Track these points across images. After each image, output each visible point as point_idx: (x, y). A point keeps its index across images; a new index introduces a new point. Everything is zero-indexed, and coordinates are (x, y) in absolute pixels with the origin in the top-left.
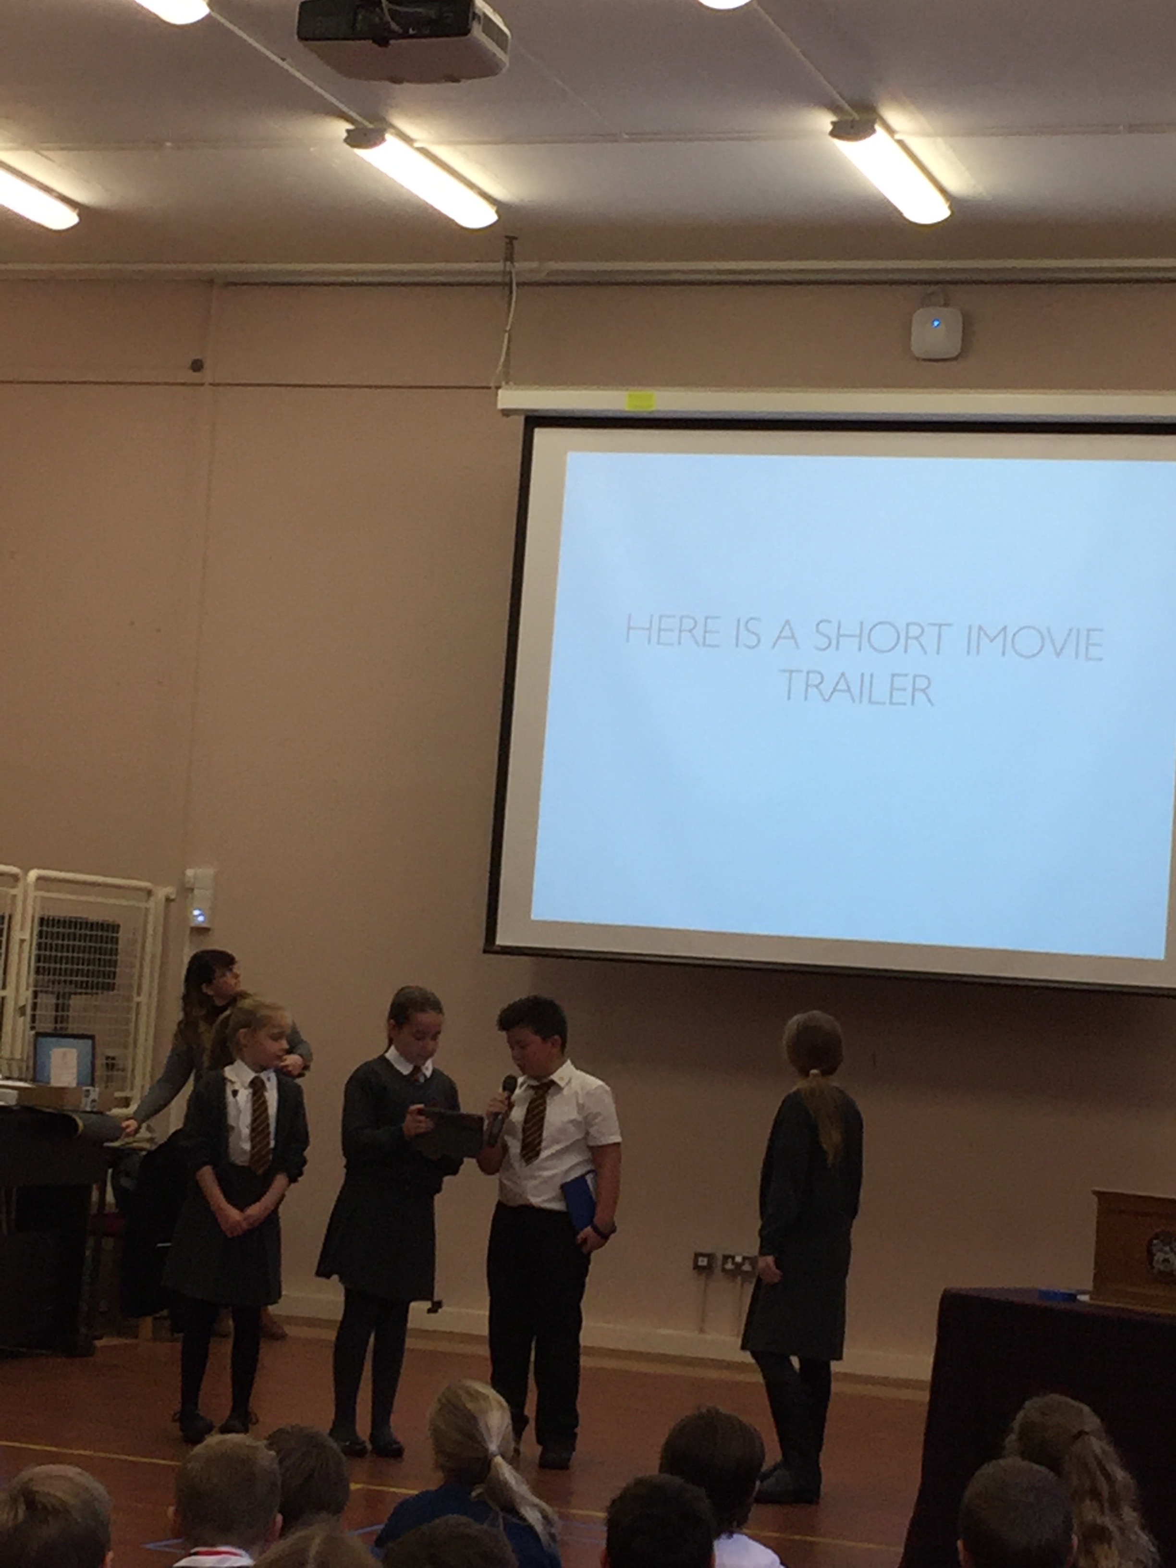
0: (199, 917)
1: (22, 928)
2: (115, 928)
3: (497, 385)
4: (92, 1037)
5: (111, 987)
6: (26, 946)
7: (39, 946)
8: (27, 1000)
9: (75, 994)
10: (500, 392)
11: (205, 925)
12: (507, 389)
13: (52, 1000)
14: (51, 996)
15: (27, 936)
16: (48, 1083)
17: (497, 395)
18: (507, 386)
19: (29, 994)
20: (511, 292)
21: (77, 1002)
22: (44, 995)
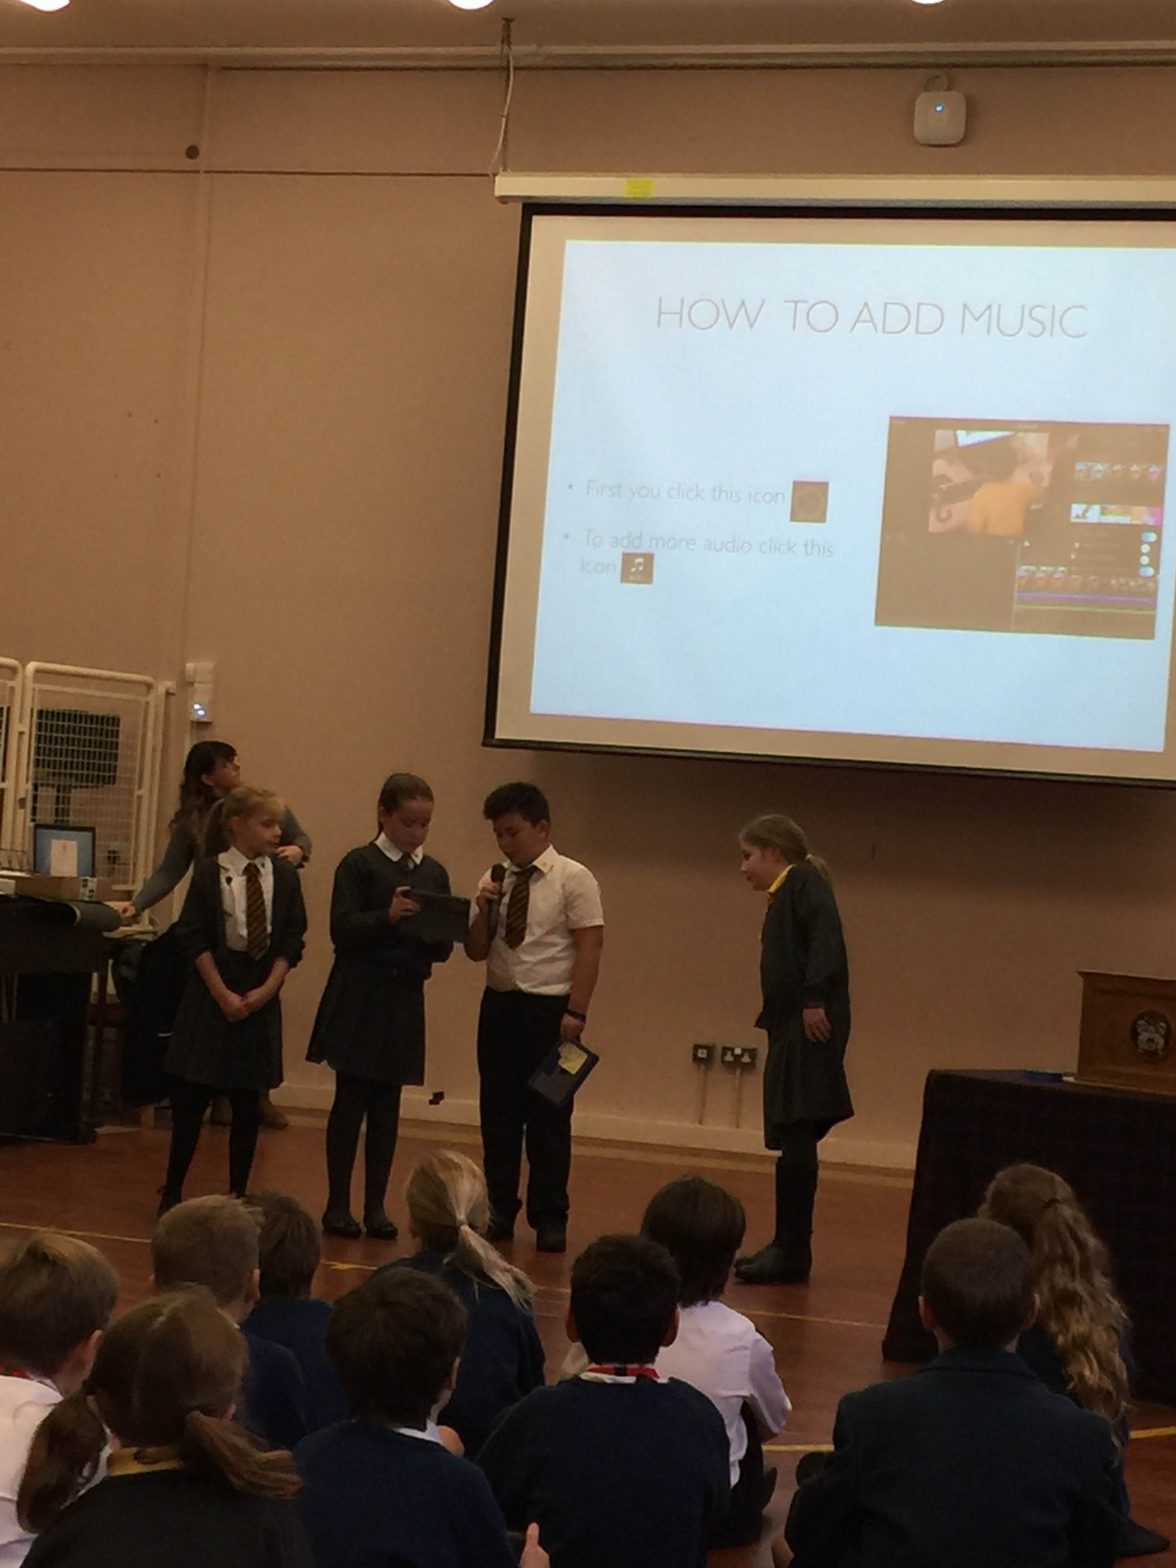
0: (199, 711)
1: (21, 720)
2: (115, 721)
3: (495, 172)
4: (92, 830)
5: (112, 780)
6: (26, 738)
7: (39, 739)
8: (27, 791)
9: (76, 787)
10: (497, 178)
11: (205, 720)
12: (505, 176)
13: (53, 793)
14: (50, 789)
15: (26, 729)
16: (48, 872)
17: (494, 181)
18: (505, 173)
19: (30, 786)
20: (508, 76)
21: (75, 794)
22: (44, 788)
